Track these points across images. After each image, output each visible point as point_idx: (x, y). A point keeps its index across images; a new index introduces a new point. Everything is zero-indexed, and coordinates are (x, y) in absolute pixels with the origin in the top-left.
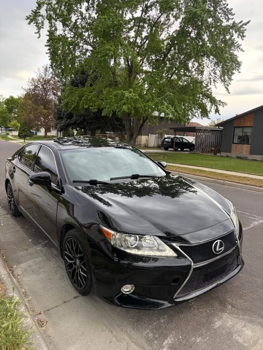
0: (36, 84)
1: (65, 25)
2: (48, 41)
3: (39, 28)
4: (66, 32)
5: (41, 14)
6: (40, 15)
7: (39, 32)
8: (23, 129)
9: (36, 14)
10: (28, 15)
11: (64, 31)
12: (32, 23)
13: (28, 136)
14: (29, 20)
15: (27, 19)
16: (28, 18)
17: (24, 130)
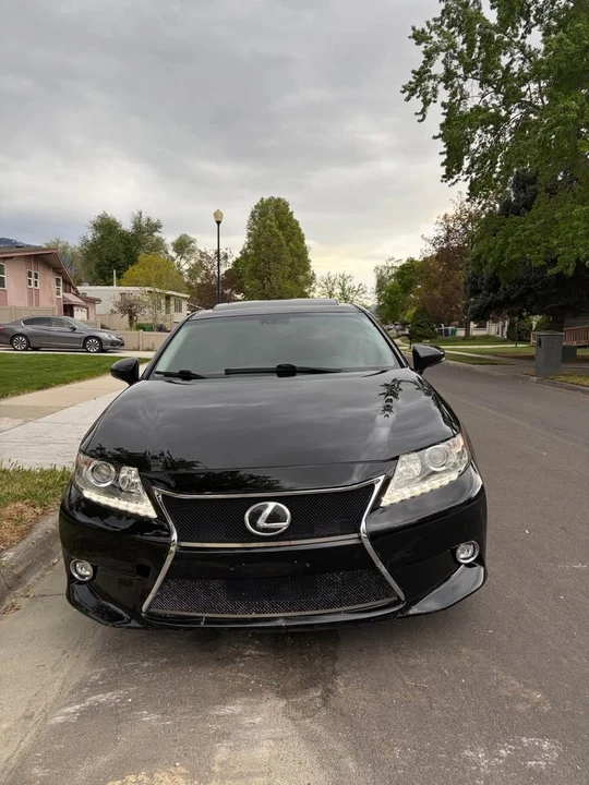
0: (451, 225)
1: (484, 82)
2: (442, 126)
3: (426, 103)
4: (487, 98)
5: (433, 73)
6: (430, 77)
7: (424, 111)
8: (418, 322)
9: (421, 75)
10: (406, 83)
11: (483, 96)
12: (414, 98)
13: (427, 338)
14: (407, 93)
15: (403, 92)
16: (406, 88)
17: (419, 326)
